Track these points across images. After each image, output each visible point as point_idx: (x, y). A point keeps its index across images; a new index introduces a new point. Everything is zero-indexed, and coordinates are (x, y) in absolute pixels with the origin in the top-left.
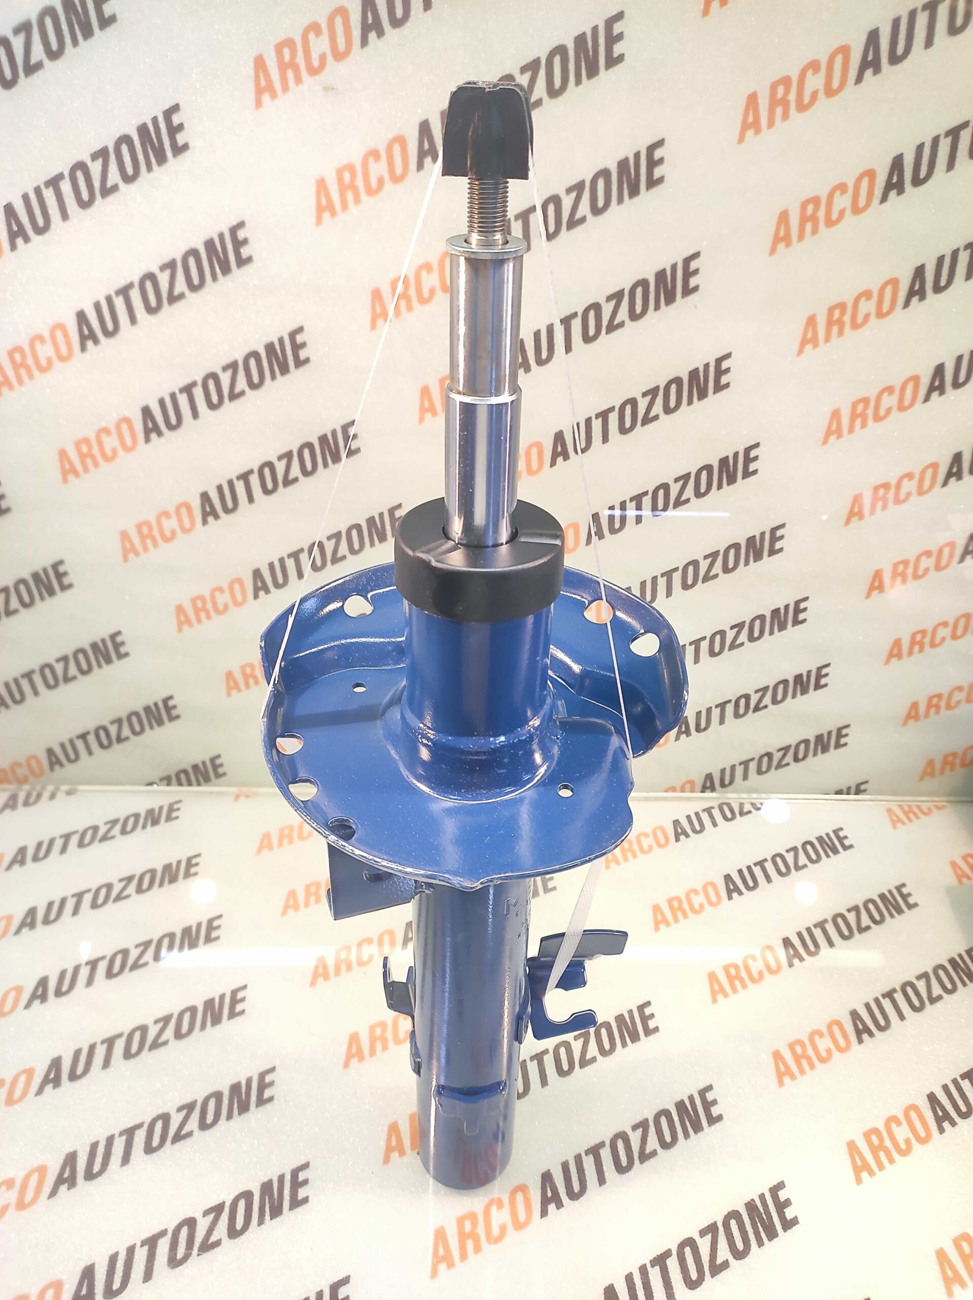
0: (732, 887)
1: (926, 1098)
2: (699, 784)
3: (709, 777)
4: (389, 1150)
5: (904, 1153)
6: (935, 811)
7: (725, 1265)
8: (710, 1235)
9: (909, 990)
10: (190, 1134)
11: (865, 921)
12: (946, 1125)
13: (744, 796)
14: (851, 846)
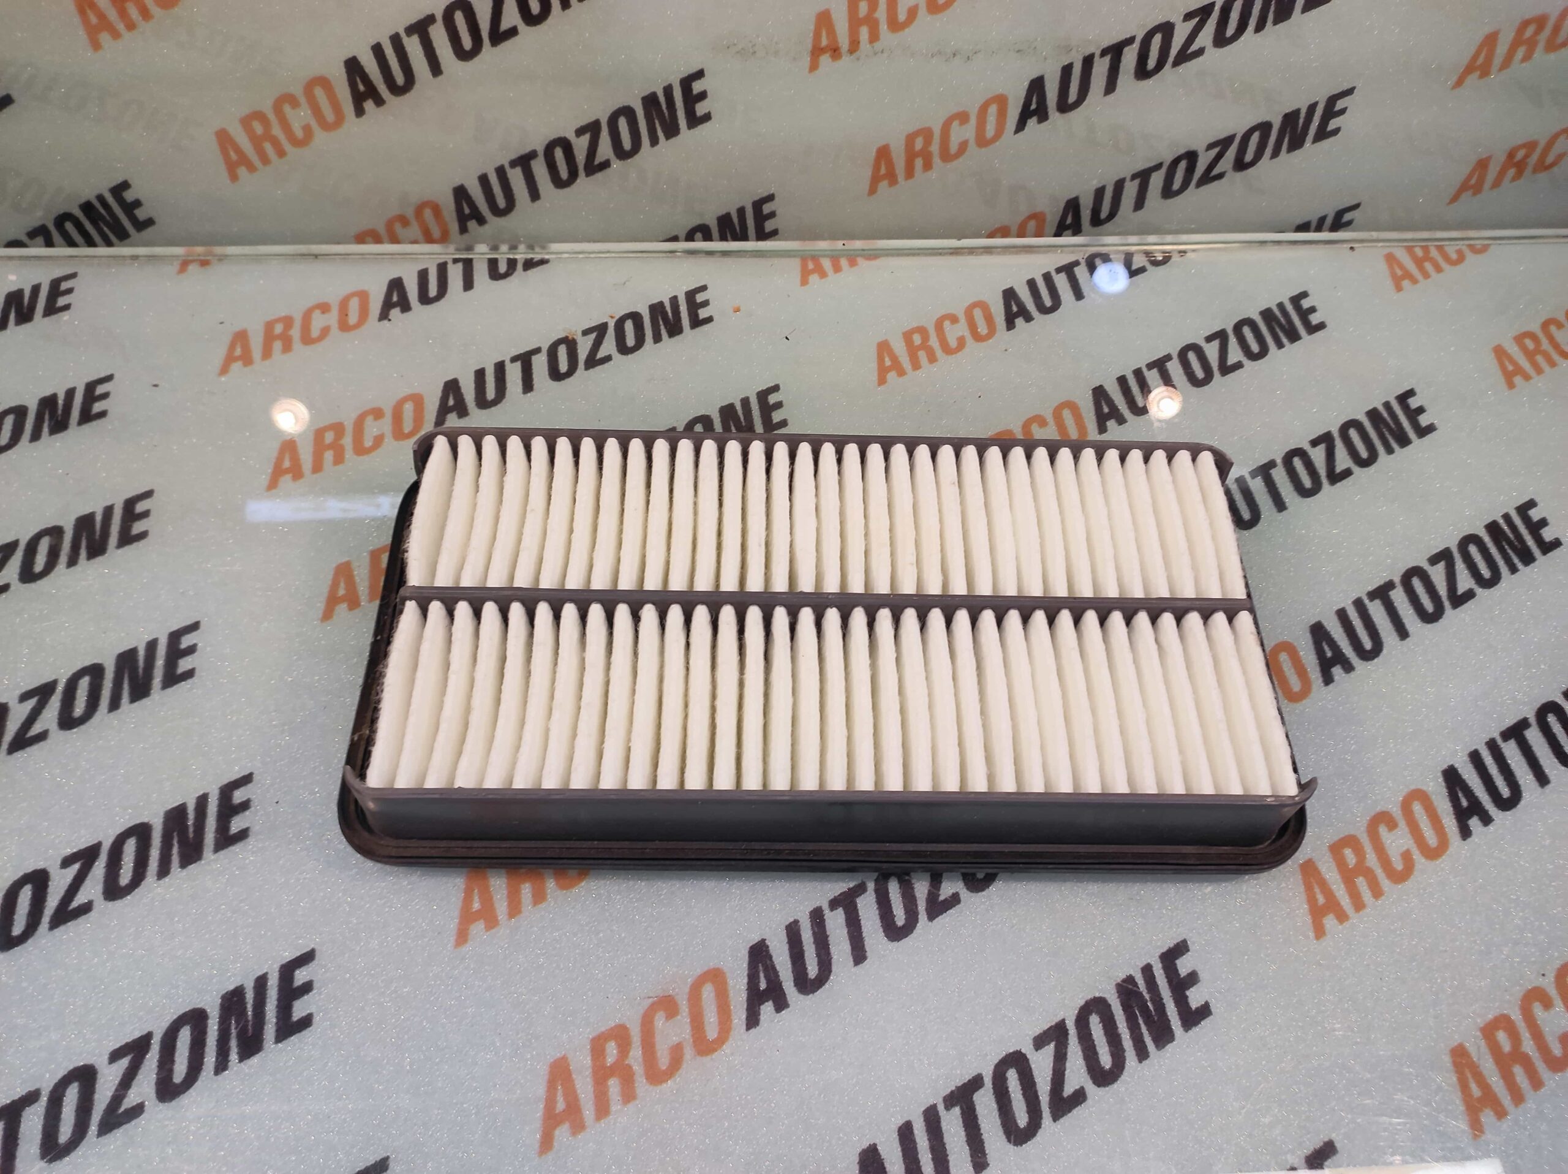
0: (1106, 410)
1: (1441, 780)
2: (1052, 220)
3: (1073, 205)
4: (467, 917)
5: (1400, 877)
6: (1470, 257)
7: (1080, 1096)
8: (1052, 1045)
9: (1416, 583)
10: (86, 908)
11: (1343, 460)
12: (1474, 823)
13: (1133, 239)
14: (1321, 326)
